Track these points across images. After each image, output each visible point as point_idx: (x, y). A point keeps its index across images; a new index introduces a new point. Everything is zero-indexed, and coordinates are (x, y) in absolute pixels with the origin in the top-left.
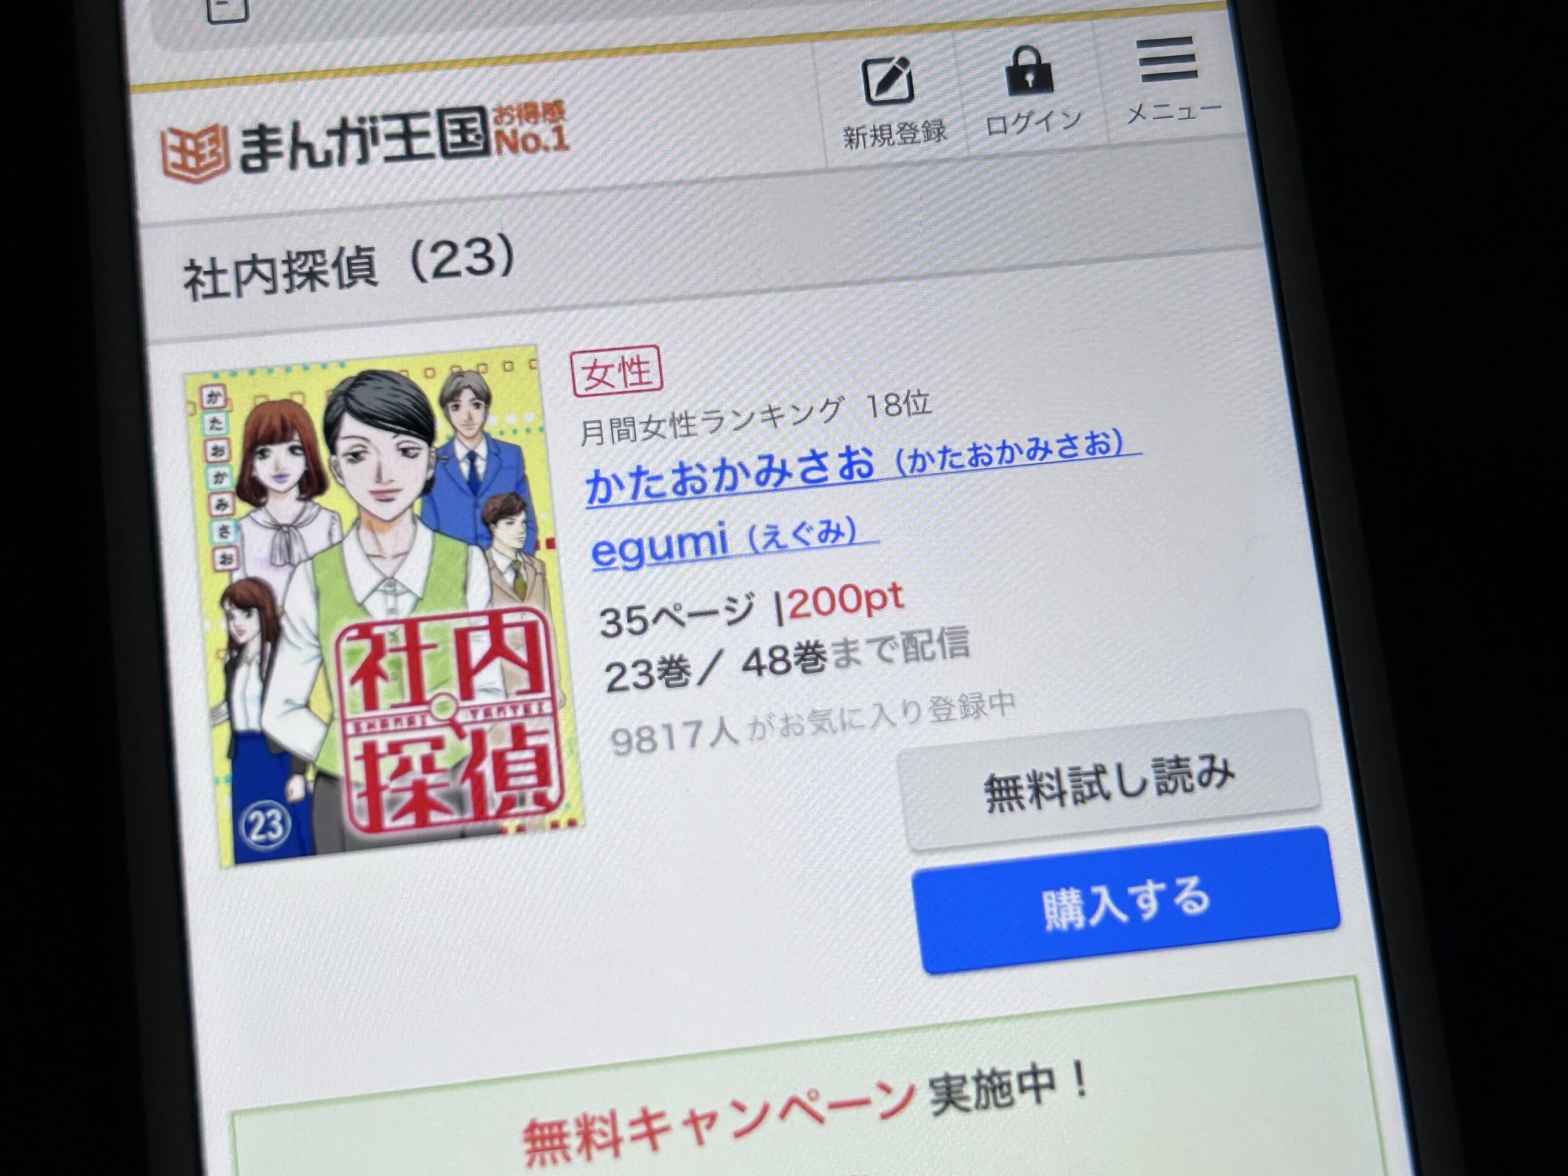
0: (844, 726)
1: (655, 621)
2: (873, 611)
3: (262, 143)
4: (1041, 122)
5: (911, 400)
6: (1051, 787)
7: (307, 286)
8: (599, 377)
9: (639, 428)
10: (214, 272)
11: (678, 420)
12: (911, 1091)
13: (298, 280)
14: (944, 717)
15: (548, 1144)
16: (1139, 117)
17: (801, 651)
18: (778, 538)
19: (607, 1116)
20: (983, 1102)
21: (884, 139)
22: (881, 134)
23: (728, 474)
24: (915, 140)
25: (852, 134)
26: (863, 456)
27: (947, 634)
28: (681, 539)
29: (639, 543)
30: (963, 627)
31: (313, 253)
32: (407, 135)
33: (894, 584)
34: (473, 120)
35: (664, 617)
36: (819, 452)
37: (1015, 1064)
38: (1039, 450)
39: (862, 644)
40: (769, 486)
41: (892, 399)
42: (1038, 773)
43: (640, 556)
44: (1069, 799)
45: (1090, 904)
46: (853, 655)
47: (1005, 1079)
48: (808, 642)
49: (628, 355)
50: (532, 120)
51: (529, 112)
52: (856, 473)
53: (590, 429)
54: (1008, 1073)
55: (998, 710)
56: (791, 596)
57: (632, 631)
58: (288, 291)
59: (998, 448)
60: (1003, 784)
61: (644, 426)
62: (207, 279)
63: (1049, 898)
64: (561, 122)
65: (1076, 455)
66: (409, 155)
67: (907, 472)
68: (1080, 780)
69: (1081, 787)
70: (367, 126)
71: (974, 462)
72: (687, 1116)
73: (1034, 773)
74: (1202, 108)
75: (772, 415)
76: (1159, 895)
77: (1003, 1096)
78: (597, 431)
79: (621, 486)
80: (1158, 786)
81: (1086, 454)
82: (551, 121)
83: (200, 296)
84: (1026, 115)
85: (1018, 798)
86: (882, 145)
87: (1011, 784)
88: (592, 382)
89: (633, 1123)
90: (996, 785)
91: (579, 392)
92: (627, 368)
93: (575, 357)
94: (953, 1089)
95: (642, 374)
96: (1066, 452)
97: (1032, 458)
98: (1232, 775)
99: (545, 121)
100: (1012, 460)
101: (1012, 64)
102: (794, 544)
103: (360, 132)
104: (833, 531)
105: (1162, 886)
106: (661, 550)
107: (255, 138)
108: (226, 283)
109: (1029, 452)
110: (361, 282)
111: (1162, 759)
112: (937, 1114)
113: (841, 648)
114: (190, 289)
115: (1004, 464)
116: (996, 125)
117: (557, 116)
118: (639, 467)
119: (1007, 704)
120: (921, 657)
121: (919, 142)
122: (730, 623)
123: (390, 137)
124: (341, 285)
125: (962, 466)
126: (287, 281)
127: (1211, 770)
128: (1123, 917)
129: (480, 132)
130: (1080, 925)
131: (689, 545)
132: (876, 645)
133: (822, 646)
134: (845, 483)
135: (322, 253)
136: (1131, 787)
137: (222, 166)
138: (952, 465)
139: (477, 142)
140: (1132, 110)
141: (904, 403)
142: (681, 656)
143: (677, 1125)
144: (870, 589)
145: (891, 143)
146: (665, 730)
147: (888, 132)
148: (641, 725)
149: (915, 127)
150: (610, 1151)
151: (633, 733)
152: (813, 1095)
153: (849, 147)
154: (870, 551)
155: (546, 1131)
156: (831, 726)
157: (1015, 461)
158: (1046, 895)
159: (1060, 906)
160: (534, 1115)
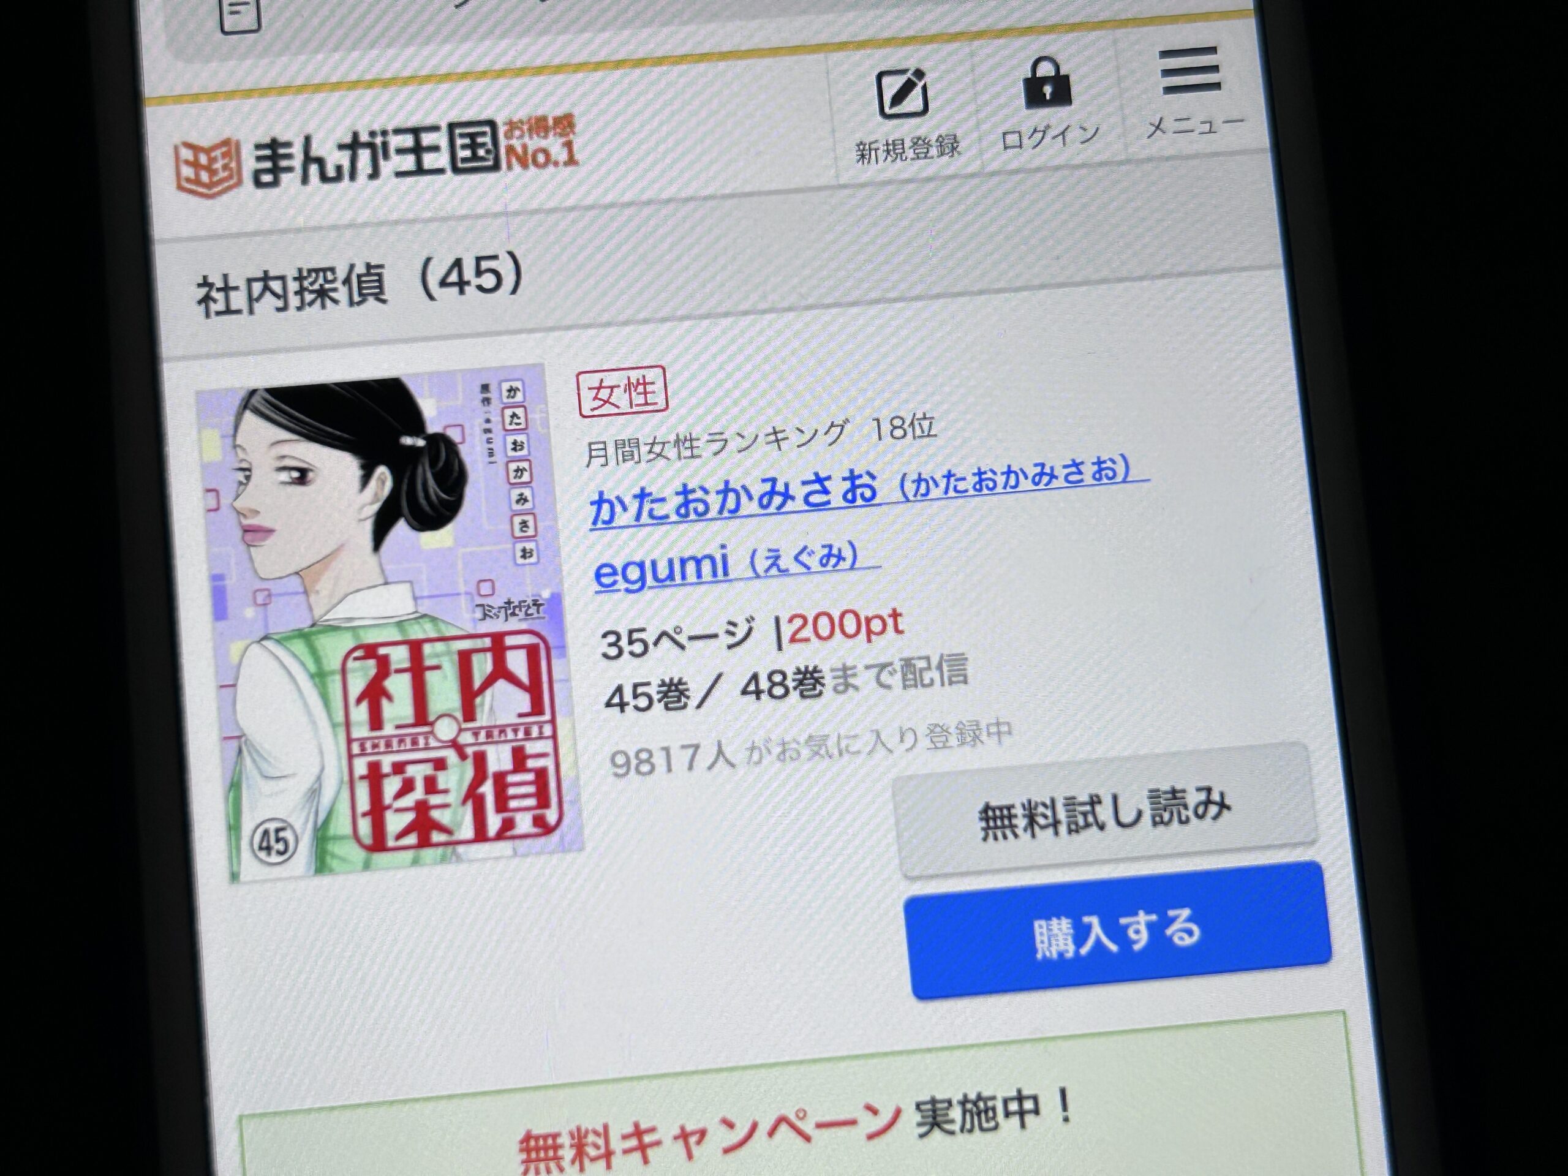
0: (841, 754)
1: (656, 643)
2: (873, 637)
3: (274, 158)
4: (1059, 135)
5: (916, 423)
6: (1045, 817)
7: (319, 301)
8: (605, 398)
9: (644, 449)
10: (226, 289)
11: (682, 442)
12: (898, 1113)
13: (308, 297)
14: (941, 745)
15: (542, 1154)
16: (1158, 132)
17: (800, 676)
18: (780, 562)
19: (600, 1129)
20: (968, 1126)
21: (897, 154)
22: (894, 149)
23: (731, 497)
24: (929, 155)
25: (864, 149)
26: (866, 480)
27: (946, 661)
28: (683, 562)
29: (641, 566)
30: (963, 654)
31: (324, 270)
32: (418, 150)
33: (894, 610)
34: (484, 134)
36: (822, 475)
37: (1000, 1089)
38: (1044, 475)
39: (861, 670)
40: (772, 509)
41: (898, 422)
42: (1033, 804)
43: (642, 578)
44: (1063, 829)
45: (1081, 934)
46: (851, 681)
47: (990, 1104)
48: (807, 667)
49: (634, 375)
50: (542, 134)
51: (539, 126)
52: (858, 497)
53: (595, 451)
54: (993, 1098)
55: (996, 738)
56: (791, 620)
57: (632, 653)
58: (299, 309)
59: (1003, 473)
60: (998, 813)
61: (648, 448)
62: (219, 296)
63: (1040, 927)
64: (571, 136)
65: (1082, 481)
66: (420, 170)
67: (911, 498)
68: (1075, 811)
69: (1076, 817)
70: (379, 140)
71: (978, 487)
72: (677, 1131)
73: (1030, 802)
74: (1224, 122)
75: (777, 437)
76: (1150, 926)
77: (987, 1121)
78: (602, 453)
79: (625, 509)
80: (1153, 817)
81: (1092, 480)
82: (561, 135)
83: (213, 314)
84: (1042, 129)
85: (1012, 827)
86: (893, 161)
87: (1005, 812)
88: (599, 403)
89: (625, 1137)
90: (990, 813)
91: (584, 413)
92: (633, 389)
93: (581, 377)
94: (939, 1112)
95: (648, 395)
96: (1072, 478)
97: (1037, 484)
98: (1228, 808)
99: (555, 135)
100: (1016, 486)
101: (1030, 75)
102: (795, 568)
104: (834, 556)
105: (1154, 917)
106: (663, 572)
107: (268, 152)
108: (238, 300)
109: (1034, 477)
110: (371, 299)
111: (1158, 790)
112: (922, 1136)
113: (840, 673)
114: (203, 305)
115: (1009, 489)
116: (1012, 139)
117: (568, 130)
118: (643, 489)
119: (1005, 733)
120: (919, 683)
121: (932, 157)
122: (730, 647)
123: (400, 151)
124: (352, 303)
125: (966, 491)
126: (298, 297)
127: (1208, 802)
128: (1113, 947)
129: (490, 146)
130: (1070, 954)
131: (691, 567)
132: (875, 670)
133: (820, 671)
134: (847, 508)
135: (332, 270)
136: (1127, 817)
137: (234, 181)
138: (956, 490)
139: (487, 156)
140: (1151, 124)
141: (909, 426)
142: (680, 680)
143: (668, 1141)
144: (870, 615)
145: (904, 158)
146: (664, 753)
147: (901, 146)
148: (639, 747)
149: (928, 142)
150: (602, 1163)
151: (632, 755)
152: (801, 1115)
153: (861, 162)
154: (871, 575)
155: (541, 1142)
156: (827, 752)
157: (1019, 486)
158: (1037, 924)
159: (1054, 935)
160: (529, 1127)
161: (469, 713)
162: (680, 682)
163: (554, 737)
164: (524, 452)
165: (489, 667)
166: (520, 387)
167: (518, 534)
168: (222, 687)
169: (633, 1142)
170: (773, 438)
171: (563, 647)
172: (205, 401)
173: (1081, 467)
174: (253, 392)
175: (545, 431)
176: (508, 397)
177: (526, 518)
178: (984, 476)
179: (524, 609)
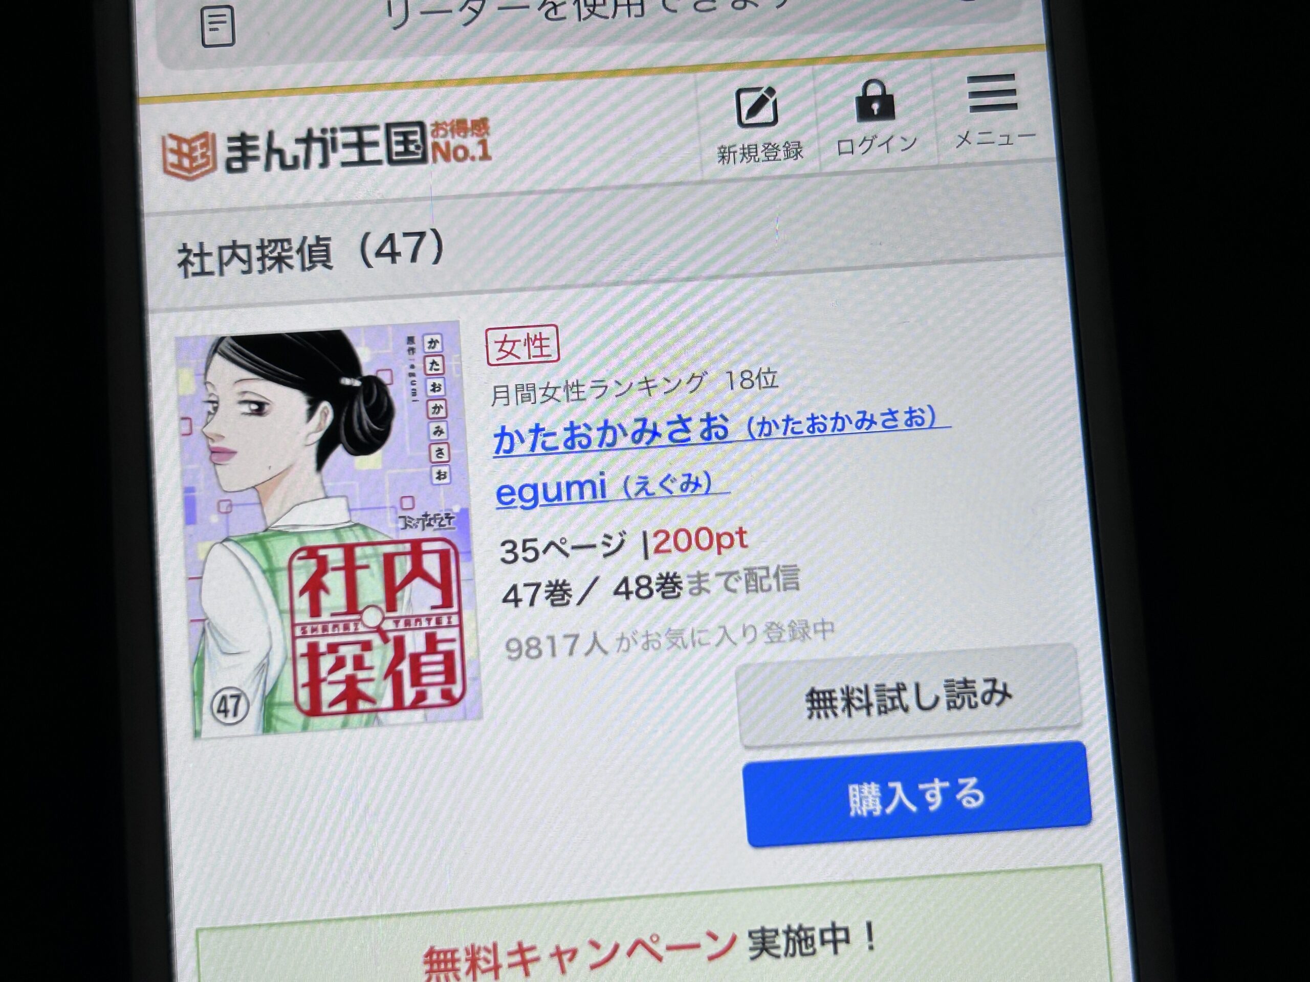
0: (694, 645)
1: (545, 551)
2: (723, 550)
3: (243, 148)
4: (884, 144)
5: (762, 376)
6: (860, 700)
7: (277, 267)
8: (509, 351)
9: (540, 393)
10: (202, 254)
11: (570, 387)
12: (734, 939)
13: (269, 263)
14: (776, 640)
15: (442, 966)
16: (965, 143)
17: (662, 581)
18: (648, 487)
19: (490, 947)
20: (791, 951)
21: (751, 157)
22: (749, 152)
23: (610, 433)
24: (777, 157)
25: (724, 152)
26: (720, 421)
27: (782, 571)
28: (569, 485)
29: (535, 487)
30: (795, 566)
31: (282, 241)
32: (360, 144)
33: (741, 528)
34: (414, 133)
35: (553, 548)
36: (684, 417)
37: (818, 922)
38: (866, 421)
39: (711, 577)
40: (642, 444)
41: (747, 375)
42: (850, 689)
43: (535, 498)
44: (874, 710)
45: (887, 796)
46: (703, 585)
47: (809, 934)
48: (668, 574)
49: (533, 332)
50: (462, 134)
51: (460, 126)
52: (713, 435)
53: (499, 393)
54: (812, 929)
55: (821, 635)
56: (656, 535)
57: (525, 559)
58: (261, 272)
59: (832, 419)
60: (821, 696)
61: (542, 391)
62: (196, 260)
63: (853, 790)
64: (486, 136)
65: (896, 426)
66: (362, 161)
67: (756, 437)
68: (885, 696)
69: (885, 701)
70: (328, 136)
71: (811, 429)
72: (553, 950)
73: (847, 688)
74: (1019, 136)
75: (648, 385)
76: (943, 791)
77: (807, 947)
78: (505, 394)
79: (522, 441)
80: (948, 702)
81: (904, 425)
82: (478, 135)
83: (190, 274)
84: (870, 139)
85: (833, 707)
86: (749, 162)
87: (827, 695)
88: (503, 354)
89: (511, 954)
90: (815, 696)
91: (491, 362)
92: (531, 343)
93: (490, 332)
94: (767, 940)
95: (543, 348)
96: (887, 424)
97: (859, 428)
98: (1010, 696)
99: (472, 135)
100: (842, 429)
101: (861, 95)
102: (660, 492)
103: (323, 141)
104: (693, 483)
105: (947, 784)
106: (552, 493)
107: (238, 144)
108: (211, 263)
109: (857, 423)
110: (319, 267)
111: (953, 681)
112: (753, 958)
113: (695, 579)
114: (183, 267)
115: (836, 432)
116: (846, 146)
117: (483, 131)
118: (537, 425)
119: (828, 631)
120: (759, 589)
121: (780, 160)
122: (606, 555)
123: (346, 145)
124: (303, 268)
125: (802, 432)
126: (260, 262)
127: (993, 691)
128: (913, 808)
129: (419, 143)
130: (877, 813)
131: (575, 489)
132: (724, 577)
133: (679, 577)
134: (704, 444)
136: (926, 703)
137: (210, 166)
138: (793, 432)
139: (416, 151)
140: (960, 136)
141: (756, 378)
142: (564, 581)
143: (545, 957)
144: (721, 532)
145: (757, 160)
146: (549, 642)
147: (754, 150)
148: (529, 635)
149: (778, 146)
150: (491, 975)
151: (523, 641)
152: (655, 939)
153: (721, 162)
154: (722, 499)
155: (442, 956)
156: (683, 642)
157: (845, 429)
158: (851, 787)
159: (862, 797)
160: (433, 944)
161: (391, 605)
162: (564, 583)
163: (460, 626)
164: (441, 393)
165: (408, 567)
166: (439, 340)
167: (434, 459)
168: (190, 579)
169: (517, 958)
170: (645, 385)
171: (469, 553)
172: (182, 344)
173: (895, 415)
174: (222, 339)
175: (458, 376)
176: (429, 348)
177: (441, 446)
178: (816, 421)
179: (438, 521)
